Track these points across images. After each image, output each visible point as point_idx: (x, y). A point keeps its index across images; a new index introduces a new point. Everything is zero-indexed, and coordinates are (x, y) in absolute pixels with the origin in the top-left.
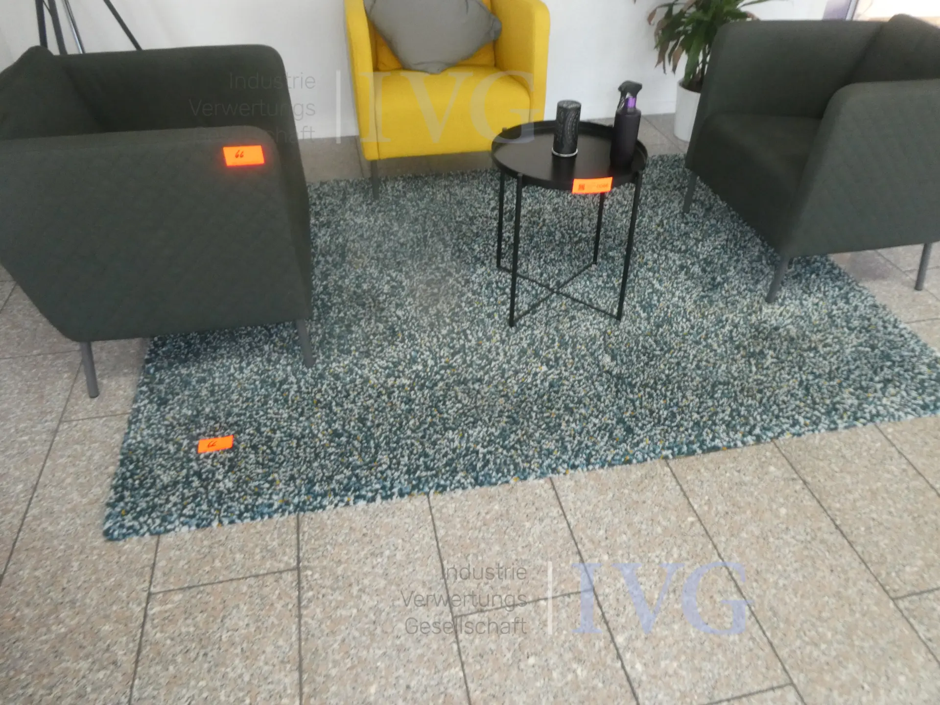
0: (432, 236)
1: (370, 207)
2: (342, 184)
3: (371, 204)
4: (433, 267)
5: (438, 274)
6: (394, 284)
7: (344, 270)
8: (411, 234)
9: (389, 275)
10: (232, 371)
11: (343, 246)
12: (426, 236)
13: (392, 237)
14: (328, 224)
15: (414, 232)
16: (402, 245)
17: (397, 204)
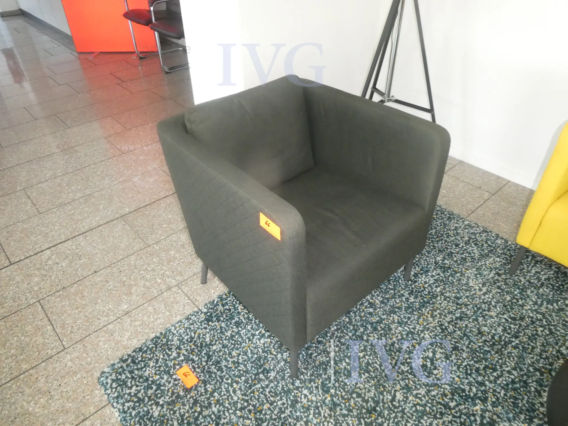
0: (515, 347)
1: (496, 277)
2: (499, 241)
3: (499, 275)
4: (480, 379)
5: (474, 389)
6: (429, 364)
7: (409, 318)
8: (500, 329)
9: (434, 353)
10: (257, 333)
11: (435, 297)
12: (511, 342)
13: (480, 319)
14: (444, 269)
15: (505, 330)
16: (480, 333)
17: (523, 290)
